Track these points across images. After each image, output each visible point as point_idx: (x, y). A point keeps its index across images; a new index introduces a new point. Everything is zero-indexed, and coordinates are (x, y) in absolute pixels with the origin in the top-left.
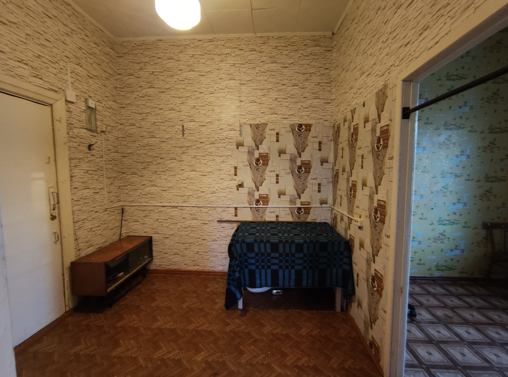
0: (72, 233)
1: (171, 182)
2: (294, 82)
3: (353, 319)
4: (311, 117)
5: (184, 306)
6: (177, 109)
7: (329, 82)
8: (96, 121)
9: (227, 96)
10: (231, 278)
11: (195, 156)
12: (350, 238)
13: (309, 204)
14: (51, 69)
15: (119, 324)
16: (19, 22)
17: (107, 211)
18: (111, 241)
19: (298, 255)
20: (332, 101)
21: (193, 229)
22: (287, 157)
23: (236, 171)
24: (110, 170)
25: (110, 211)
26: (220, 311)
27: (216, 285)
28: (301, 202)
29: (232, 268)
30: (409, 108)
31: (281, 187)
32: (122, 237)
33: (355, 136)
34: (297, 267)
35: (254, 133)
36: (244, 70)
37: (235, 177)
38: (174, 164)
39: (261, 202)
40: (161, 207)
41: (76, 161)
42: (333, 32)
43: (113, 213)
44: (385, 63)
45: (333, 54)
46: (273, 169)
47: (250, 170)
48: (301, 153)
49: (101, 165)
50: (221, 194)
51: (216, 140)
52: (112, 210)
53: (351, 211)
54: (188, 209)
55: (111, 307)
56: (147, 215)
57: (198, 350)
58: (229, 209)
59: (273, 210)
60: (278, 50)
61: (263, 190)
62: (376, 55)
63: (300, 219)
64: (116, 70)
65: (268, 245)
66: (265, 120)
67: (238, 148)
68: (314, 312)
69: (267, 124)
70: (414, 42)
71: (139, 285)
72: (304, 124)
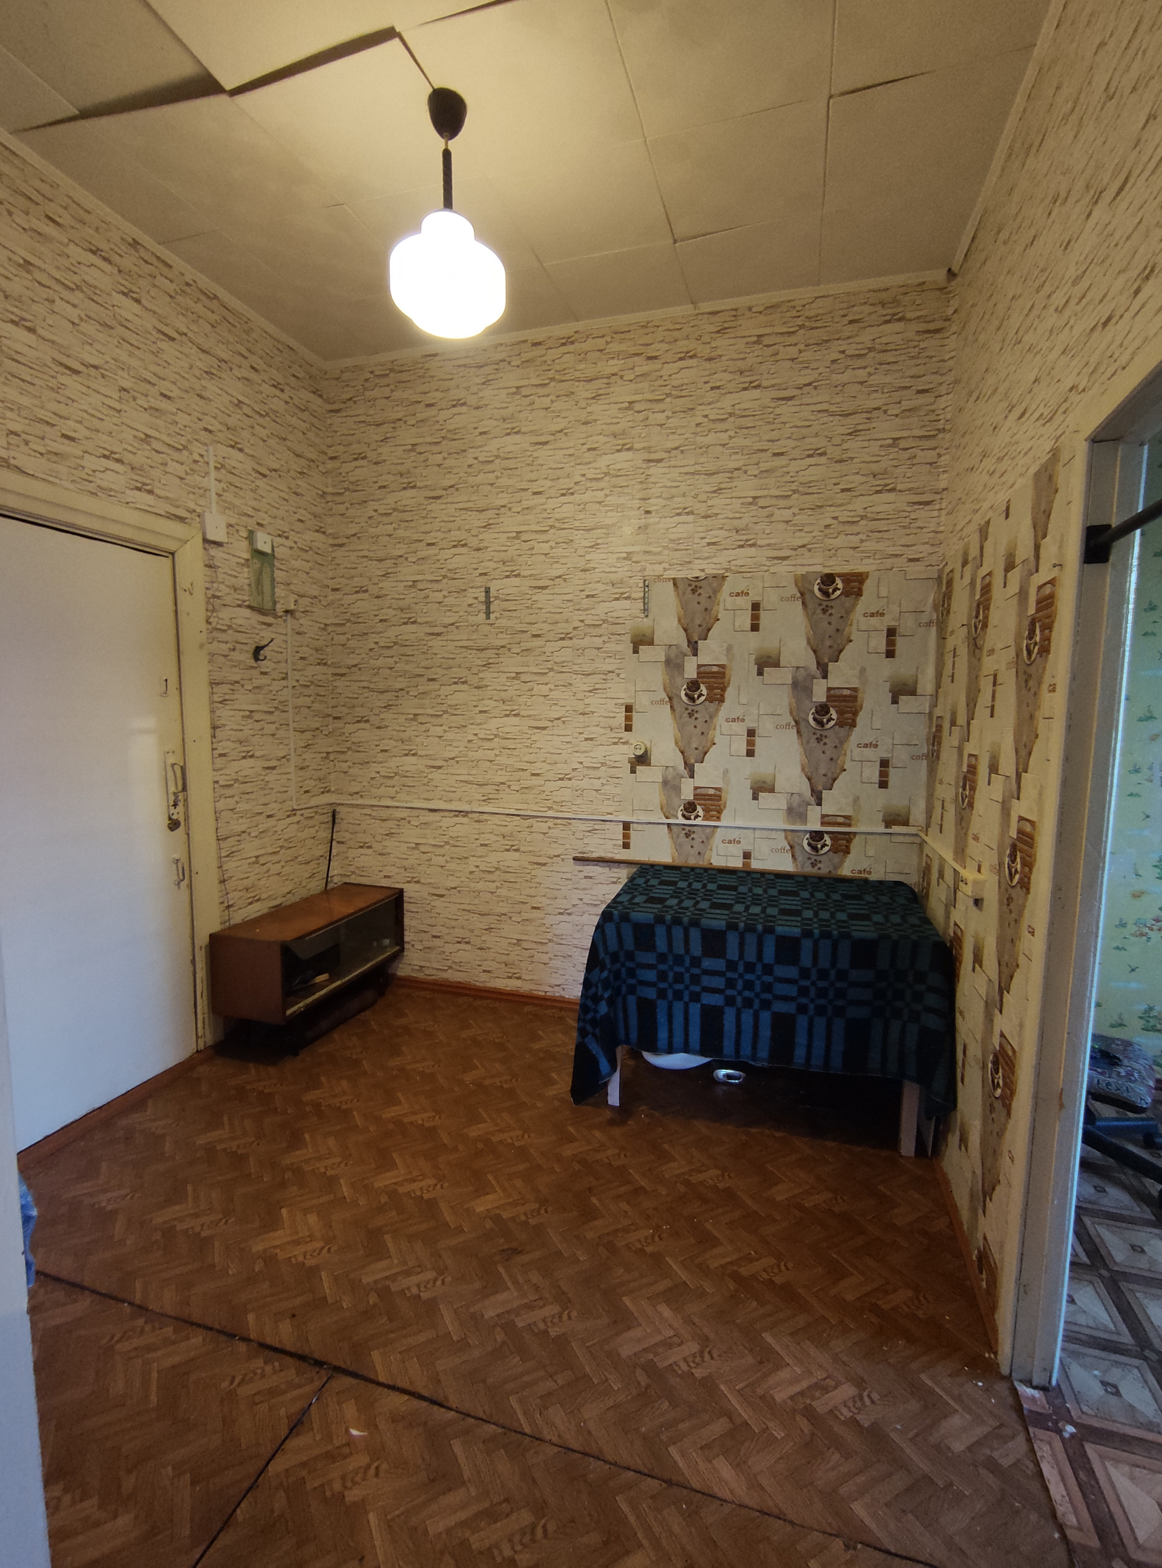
0: (214, 864)
1: (454, 744)
2: (812, 443)
3: (947, 1182)
4: (863, 552)
5: (468, 1078)
6: (474, 542)
7: (931, 433)
8: (273, 587)
9: (609, 498)
10: (589, 1016)
11: (517, 673)
12: (955, 933)
13: (848, 821)
14: (173, 467)
15: (308, 1097)
16: (107, 362)
17: (295, 815)
18: (302, 893)
19: (781, 971)
20: (938, 496)
21: (507, 877)
22: (783, 676)
23: (628, 718)
24: (305, 710)
25: (302, 815)
26: (556, 1103)
27: (560, 1036)
28: (823, 816)
29: (592, 991)
30: (1109, 526)
31: (761, 766)
32: (330, 886)
33: (983, 612)
34: (779, 1007)
35: (684, 605)
36: (660, 418)
37: (626, 735)
38: (461, 696)
39: (700, 810)
40: (427, 813)
41: (225, 688)
42: (949, 270)
43: (311, 823)
44: (1059, 381)
45: (947, 341)
46: (738, 712)
47: (670, 716)
48: (827, 665)
49: (282, 699)
50: (584, 784)
51: (575, 628)
52: (307, 813)
53: (960, 852)
54: (495, 819)
55: (296, 1054)
56: (393, 831)
57: (482, 1189)
58: (608, 825)
59: (734, 835)
60: (765, 346)
61: (707, 776)
62: (1042, 352)
63: (819, 869)
64: (324, 448)
65: (695, 934)
66: (718, 566)
67: (636, 651)
68: (830, 1144)
69: (724, 578)
70: (1121, 316)
71: (367, 1013)
72: (840, 575)
